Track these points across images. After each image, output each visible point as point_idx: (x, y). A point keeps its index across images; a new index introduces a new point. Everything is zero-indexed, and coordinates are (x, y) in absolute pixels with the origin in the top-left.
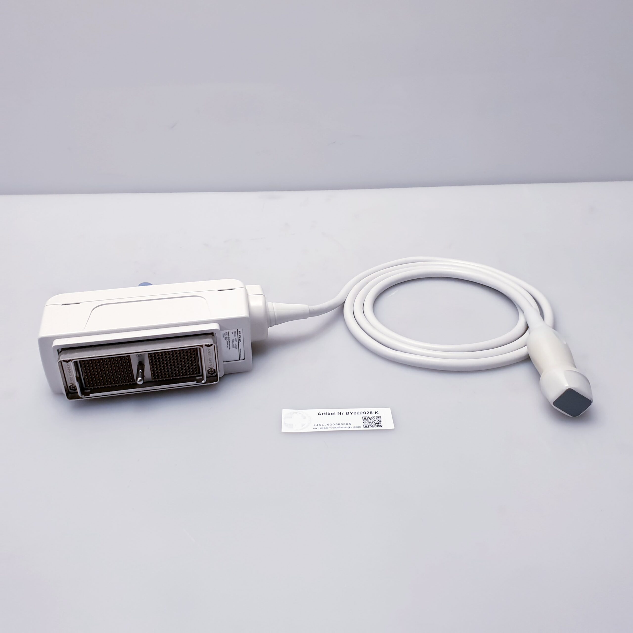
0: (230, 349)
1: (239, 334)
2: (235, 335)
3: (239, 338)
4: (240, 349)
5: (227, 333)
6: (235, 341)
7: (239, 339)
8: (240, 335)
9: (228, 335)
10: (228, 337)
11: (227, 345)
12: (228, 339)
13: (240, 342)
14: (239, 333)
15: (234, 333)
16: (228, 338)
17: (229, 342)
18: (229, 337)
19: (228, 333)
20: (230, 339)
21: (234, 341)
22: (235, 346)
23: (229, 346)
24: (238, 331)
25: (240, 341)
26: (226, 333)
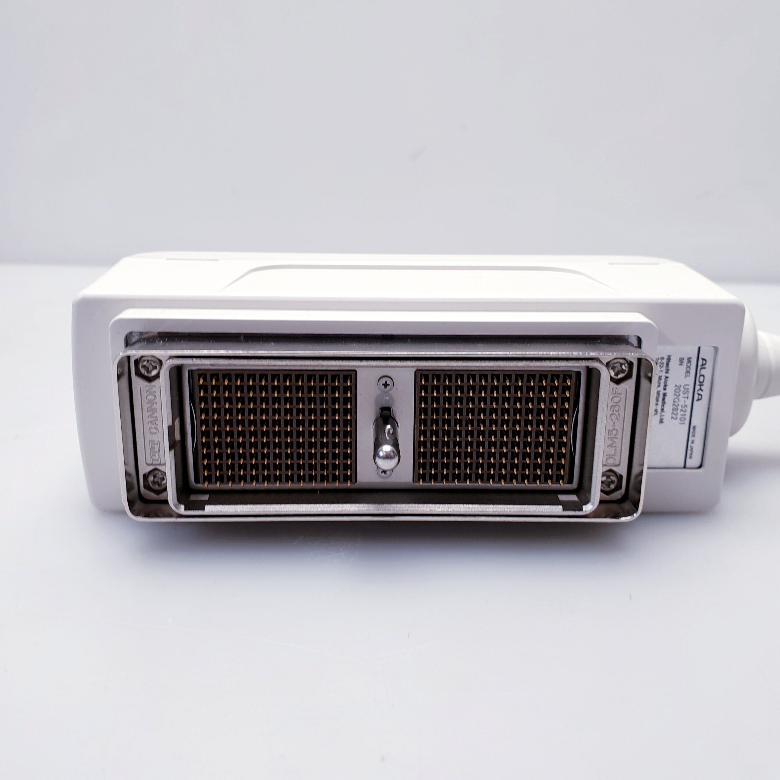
0: (661, 421)
1: (701, 369)
2: (688, 372)
3: (697, 383)
4: (694, 428)
5: (663, 358)
6: (682, 395)
7: (698, 387)
8: (703, 372)
9: (664, 369)
10: (663, 374)
11: (657, 405)
12: (662, 382)
13: (698, 400)
14: (703, 365)
15: (685, 361)
16: (663, 378)
17: (665, 395)
18: (667, 375)
19: (665, 361)
20: (669, 383)
21: (681, 393)
22: (679, 412)
23: (662, 410)
24: (701, 356)
25: (699, 394)
26: (659, 361)
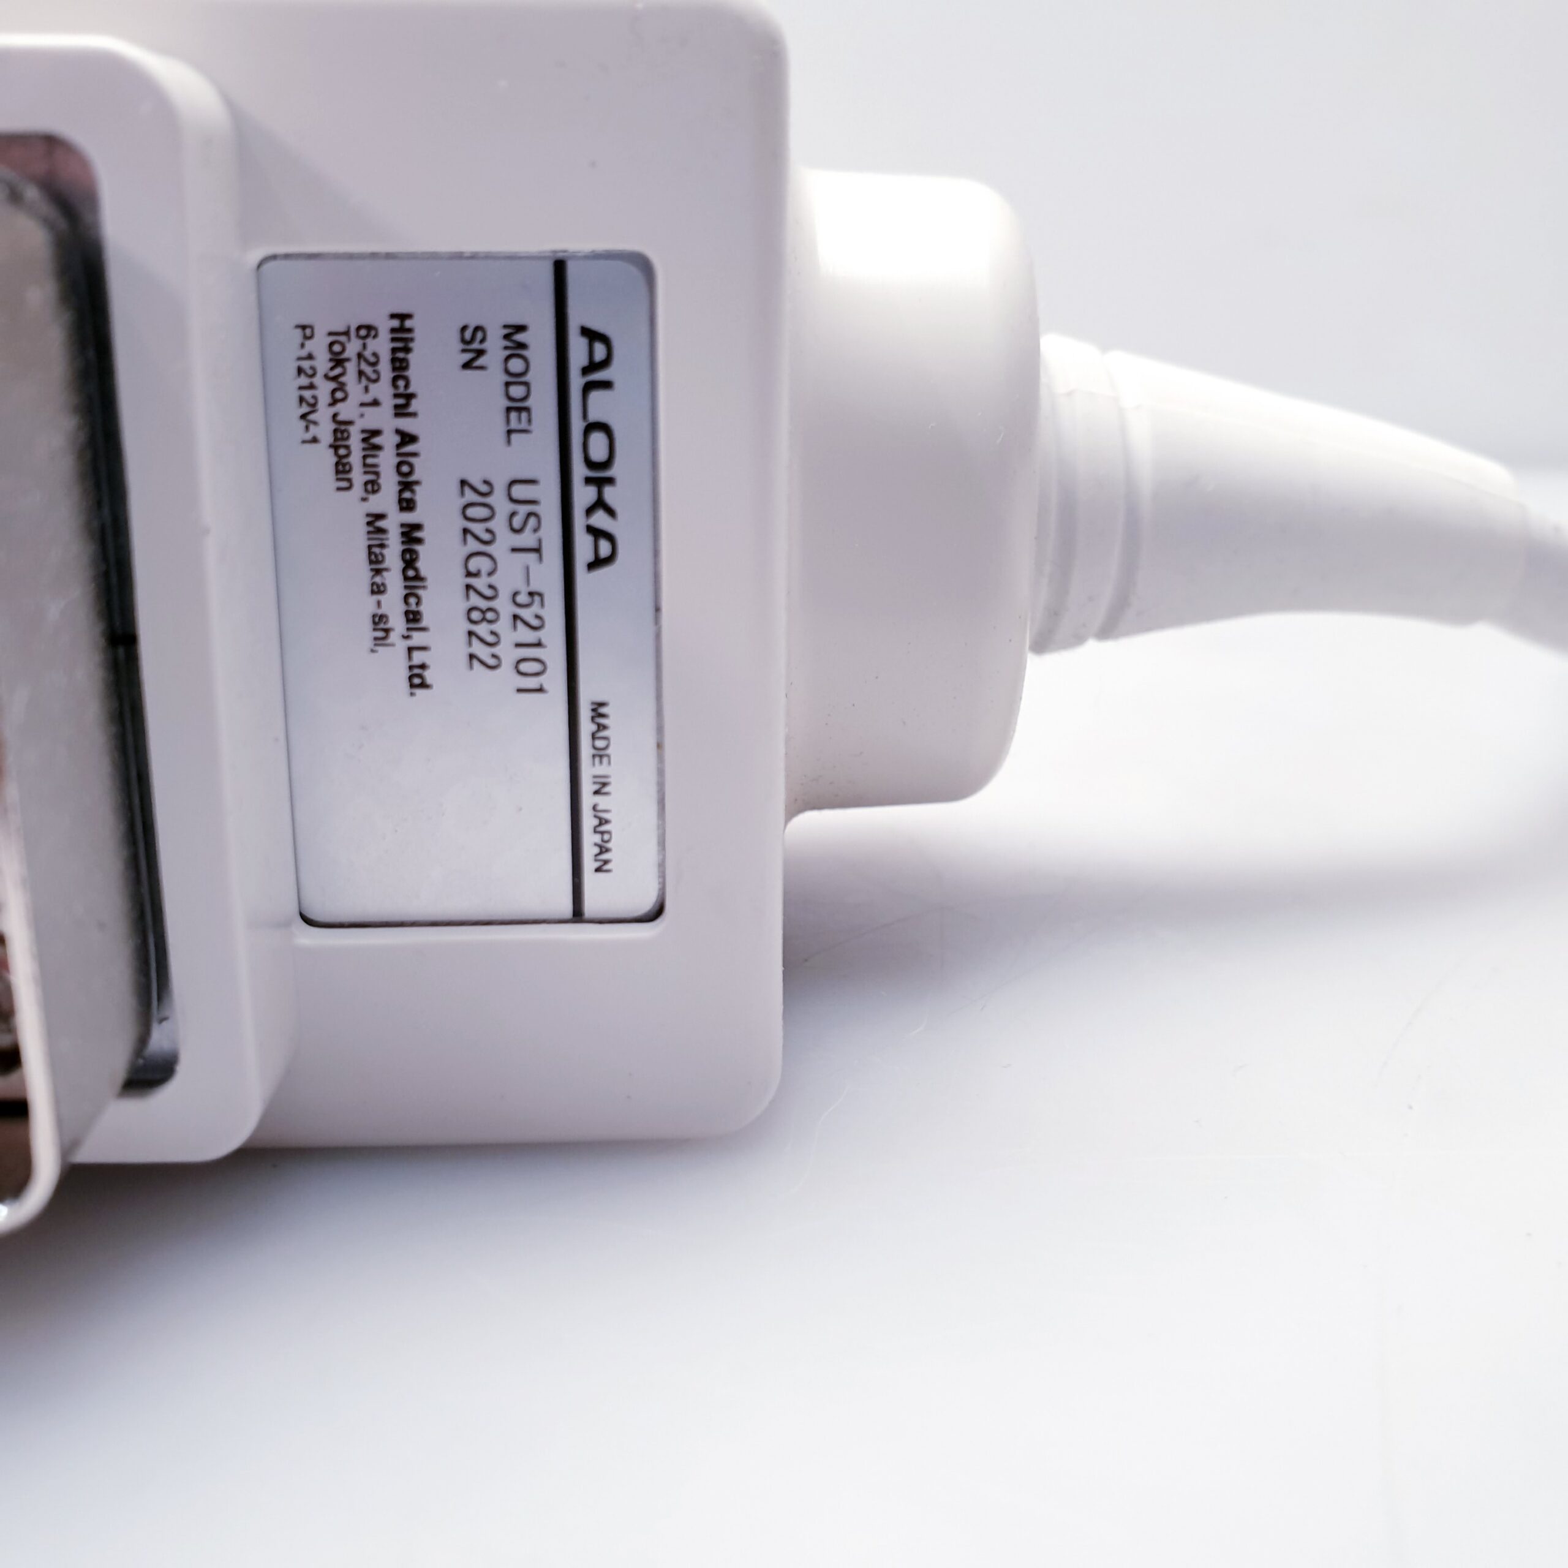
0: (417, 680)
1: (588, 387)
2: (517, 407)
3: (579, 470)
4: (598, 710)
5: (368, 330)
6: (505, 539)
7: (583, 495)
8: (600, 406)
9: (383, 390)
10: (383, 419)
11: (378, 590)
12: (387, 460)
13: (597, 563)
14: (592, 367)
15: (495, 347)
16: (388, 440)
17: (411, 535)
18: (406, 424)
19: (382, 345)
20: (422, 470)
21: (499, 524)
22: (503, 626)
23: (413, 618)
24: (576, 320)
25: (596, 533)
26: (353, 348)
